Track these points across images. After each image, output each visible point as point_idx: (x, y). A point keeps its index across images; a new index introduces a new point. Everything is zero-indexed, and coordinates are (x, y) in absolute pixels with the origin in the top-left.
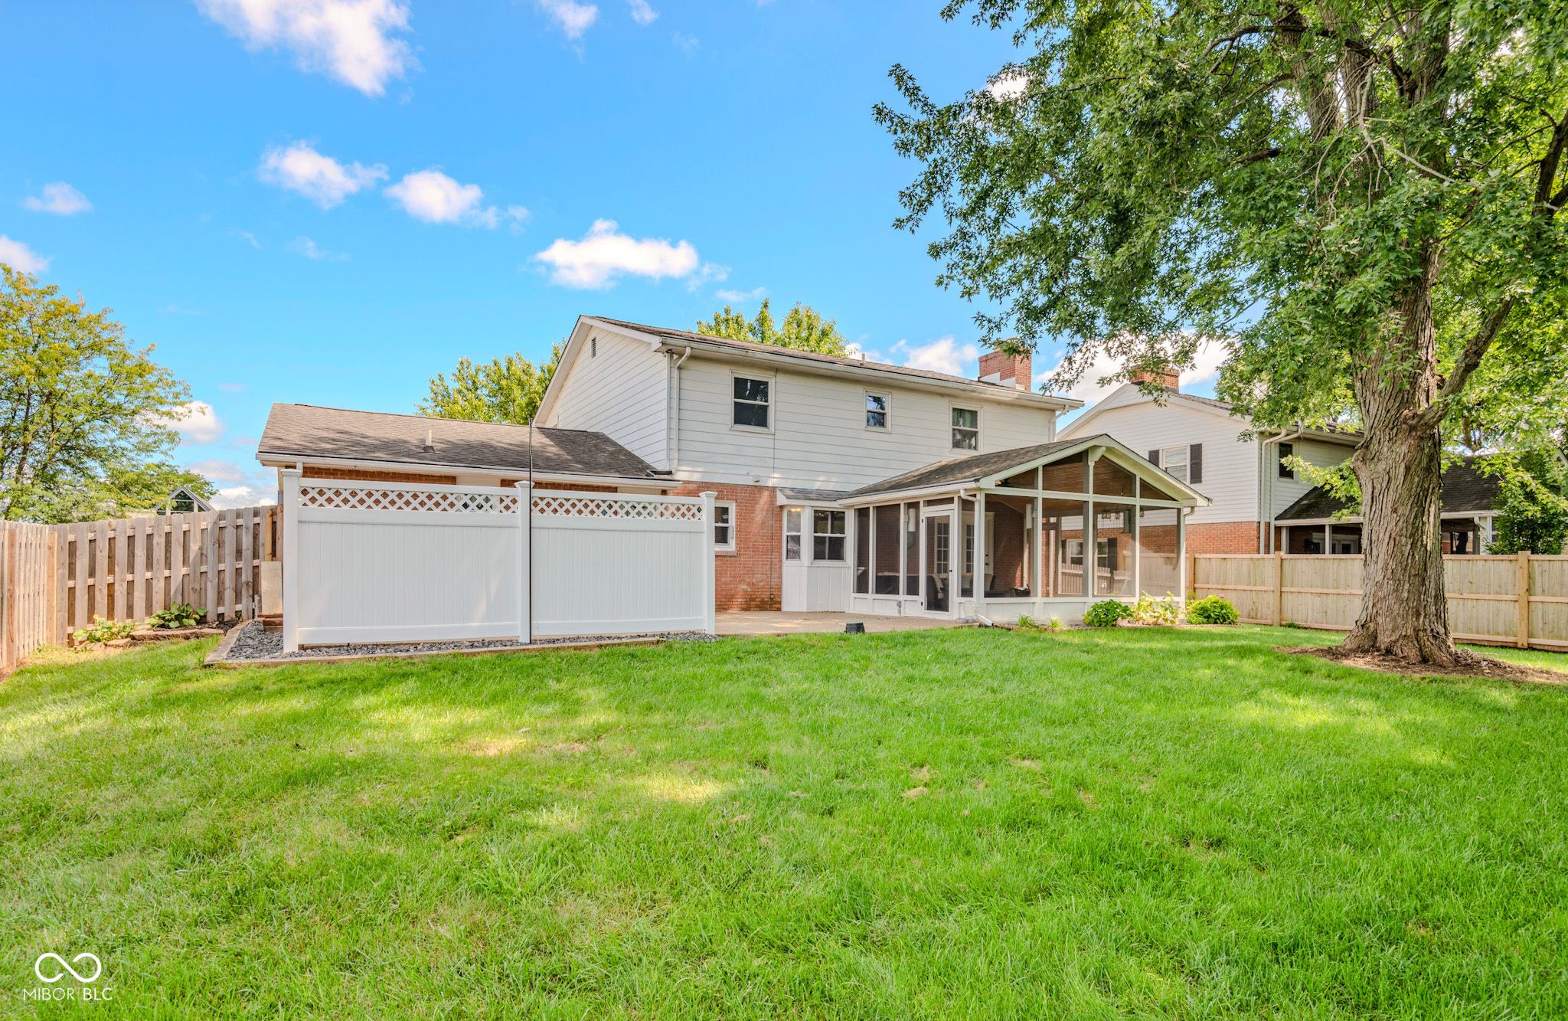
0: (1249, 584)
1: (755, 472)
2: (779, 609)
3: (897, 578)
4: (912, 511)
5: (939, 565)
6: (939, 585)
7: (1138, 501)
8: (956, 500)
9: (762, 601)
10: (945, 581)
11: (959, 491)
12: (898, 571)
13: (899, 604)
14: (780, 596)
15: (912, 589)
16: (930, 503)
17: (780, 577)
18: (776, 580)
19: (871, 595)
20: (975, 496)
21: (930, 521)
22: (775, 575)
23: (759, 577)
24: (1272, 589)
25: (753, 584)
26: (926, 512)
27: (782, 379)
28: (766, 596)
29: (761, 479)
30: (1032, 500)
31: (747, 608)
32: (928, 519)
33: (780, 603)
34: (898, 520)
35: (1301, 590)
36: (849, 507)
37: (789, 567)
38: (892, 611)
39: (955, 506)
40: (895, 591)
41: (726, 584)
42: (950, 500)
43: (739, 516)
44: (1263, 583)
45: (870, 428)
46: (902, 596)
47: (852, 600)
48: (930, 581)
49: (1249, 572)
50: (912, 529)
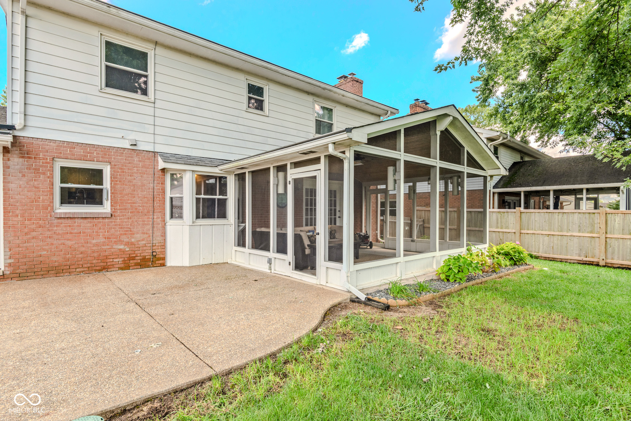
0: (497, 227)
1: (133, 136)
2: (163, 265)
3: (268, 233)
4: (281, 174)
5: (307, 219)
6: (306, 242)
7: (465, 169)
8: (322, 160)
9: (144, 259)
10: (312, 239)
11: (326, 147)
12: (268, 226)
13: (270, 261)
14: (164, 253)
15: (282, 249)
16: (297, 165)
17: (164, 235)
18: (160, 239)
19: (247, 250)
20: (344, 152)
21: (298, 182)
22: (158, 233)
23: (138, 236)
24: (514, 231)
25: (132, 244)
26: (293, 174)
27: (160, 51)
28: (147, 254)
29: (138, 143)
30: (393, 162)
31: (126, 267)
32: (295, 180)
33: (164, 259)
34: (268, 182)
35: (535, 232)
36: (229, 172)
37: (172, 226)
38: (263, 267)
39: (322, 165)
40: (266, 248)
41: (97, 245)
42: (317, 160)
43: (113, 178)
44: (507, 227)
45: (250, 110)
46: (272, 254)
47: (233, 252)
48: (298, 238)
49: (497, 220)
50: (281, 191)
